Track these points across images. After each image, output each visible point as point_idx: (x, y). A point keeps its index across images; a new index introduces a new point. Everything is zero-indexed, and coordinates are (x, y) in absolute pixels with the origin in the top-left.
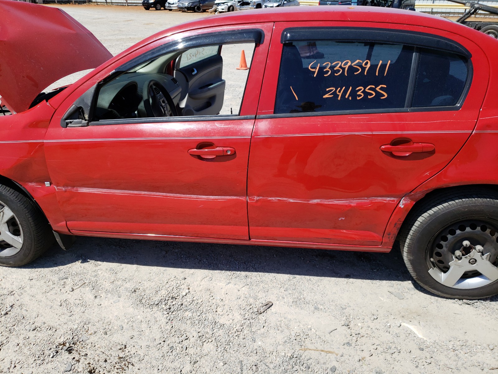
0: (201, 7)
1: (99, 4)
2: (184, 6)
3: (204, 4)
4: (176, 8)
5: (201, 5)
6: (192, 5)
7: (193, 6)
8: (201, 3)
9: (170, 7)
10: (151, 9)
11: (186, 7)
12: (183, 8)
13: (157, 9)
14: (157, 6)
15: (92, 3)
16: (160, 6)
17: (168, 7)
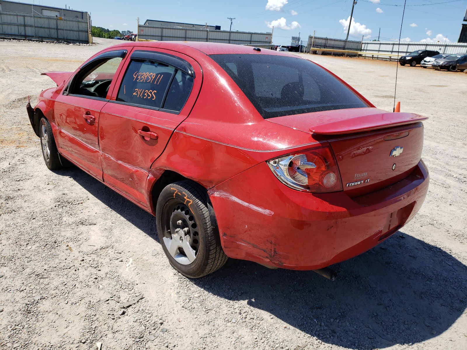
0: (457, 66)
1: (367, 58)
2: (438, 64)
3: (463, 64)
4: (431, 66)
5: (458, 65)
6: (446, 64)
7: (448, 65)
8: (458, 63)
9: (425, 64)
10: (406, 65)
11: (439, 66)
12: (437, 67)
13: (411, 66)
14: (412, 63)
15: (361, 57)
16: (415, 63)
17: (423, 64)
